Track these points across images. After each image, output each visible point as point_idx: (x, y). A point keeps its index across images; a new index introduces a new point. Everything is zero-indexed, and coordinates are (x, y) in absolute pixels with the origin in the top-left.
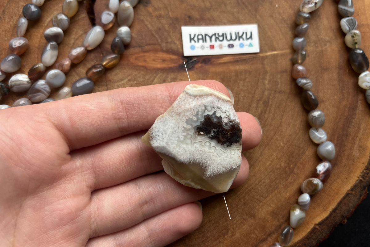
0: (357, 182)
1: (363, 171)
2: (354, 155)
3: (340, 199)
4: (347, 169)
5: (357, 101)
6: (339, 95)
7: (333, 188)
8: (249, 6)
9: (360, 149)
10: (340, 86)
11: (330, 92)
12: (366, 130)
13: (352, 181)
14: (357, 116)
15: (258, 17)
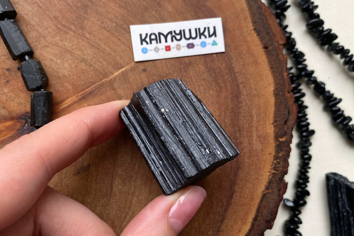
0: (270, 177)
1: (273, 163)
2: (256, 149)
3: (257, 204)
4: (253, 167)
5: (239, 86)
6: (215, 87)
7: (245, 195)
8: (72, 26)
9: (261, 140)
10: (212, 76)
11: (202, 88)
12: (260, 115)
13: (264, 178)
14: (244, 103)
15: (87, 35)
